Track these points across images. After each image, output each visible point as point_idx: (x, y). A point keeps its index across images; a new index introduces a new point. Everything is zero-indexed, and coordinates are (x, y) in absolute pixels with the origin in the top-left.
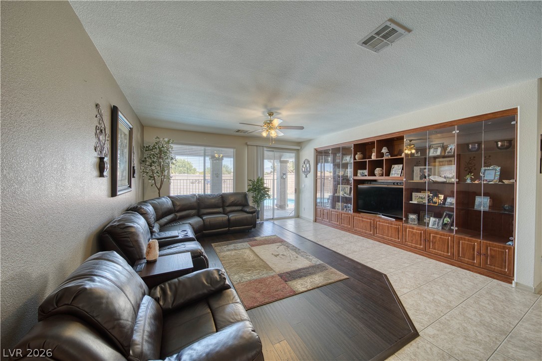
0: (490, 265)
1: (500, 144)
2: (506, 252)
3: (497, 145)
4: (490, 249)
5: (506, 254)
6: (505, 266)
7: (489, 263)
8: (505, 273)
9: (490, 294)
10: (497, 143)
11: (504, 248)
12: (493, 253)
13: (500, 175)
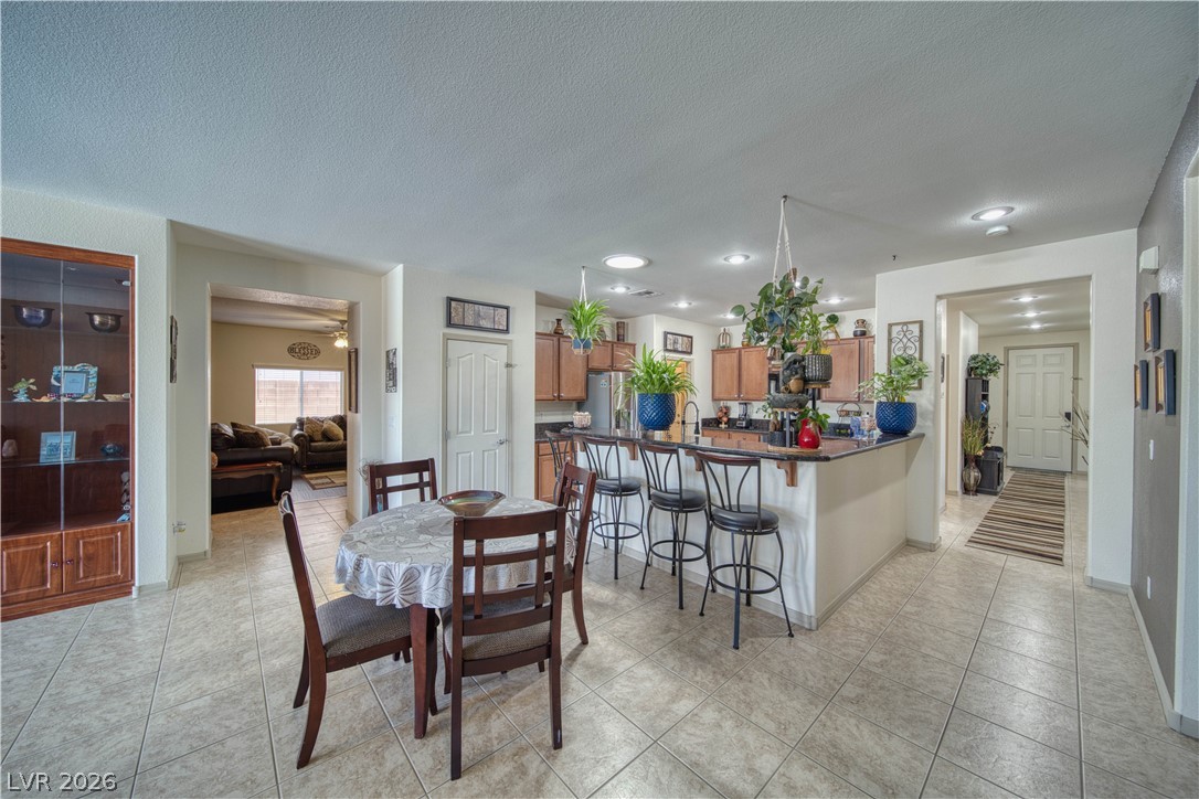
0: (85, 577)
1: (97, 319)
2: (117, 537)
3: (92, 320)
4: (84, 543)
5: (117, 542)
6: (117, 565)
7: (81, 575)
8: (117, 581)
9: (100, 633)
10: (91, 315)
11: (113, 530)
12: (91, 549)
13: (99, 383)
